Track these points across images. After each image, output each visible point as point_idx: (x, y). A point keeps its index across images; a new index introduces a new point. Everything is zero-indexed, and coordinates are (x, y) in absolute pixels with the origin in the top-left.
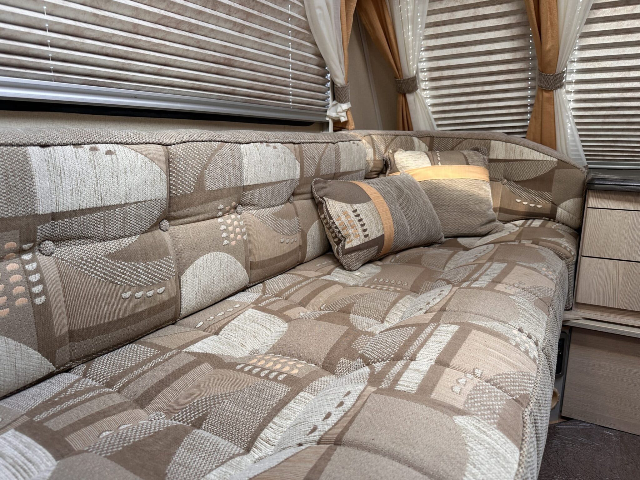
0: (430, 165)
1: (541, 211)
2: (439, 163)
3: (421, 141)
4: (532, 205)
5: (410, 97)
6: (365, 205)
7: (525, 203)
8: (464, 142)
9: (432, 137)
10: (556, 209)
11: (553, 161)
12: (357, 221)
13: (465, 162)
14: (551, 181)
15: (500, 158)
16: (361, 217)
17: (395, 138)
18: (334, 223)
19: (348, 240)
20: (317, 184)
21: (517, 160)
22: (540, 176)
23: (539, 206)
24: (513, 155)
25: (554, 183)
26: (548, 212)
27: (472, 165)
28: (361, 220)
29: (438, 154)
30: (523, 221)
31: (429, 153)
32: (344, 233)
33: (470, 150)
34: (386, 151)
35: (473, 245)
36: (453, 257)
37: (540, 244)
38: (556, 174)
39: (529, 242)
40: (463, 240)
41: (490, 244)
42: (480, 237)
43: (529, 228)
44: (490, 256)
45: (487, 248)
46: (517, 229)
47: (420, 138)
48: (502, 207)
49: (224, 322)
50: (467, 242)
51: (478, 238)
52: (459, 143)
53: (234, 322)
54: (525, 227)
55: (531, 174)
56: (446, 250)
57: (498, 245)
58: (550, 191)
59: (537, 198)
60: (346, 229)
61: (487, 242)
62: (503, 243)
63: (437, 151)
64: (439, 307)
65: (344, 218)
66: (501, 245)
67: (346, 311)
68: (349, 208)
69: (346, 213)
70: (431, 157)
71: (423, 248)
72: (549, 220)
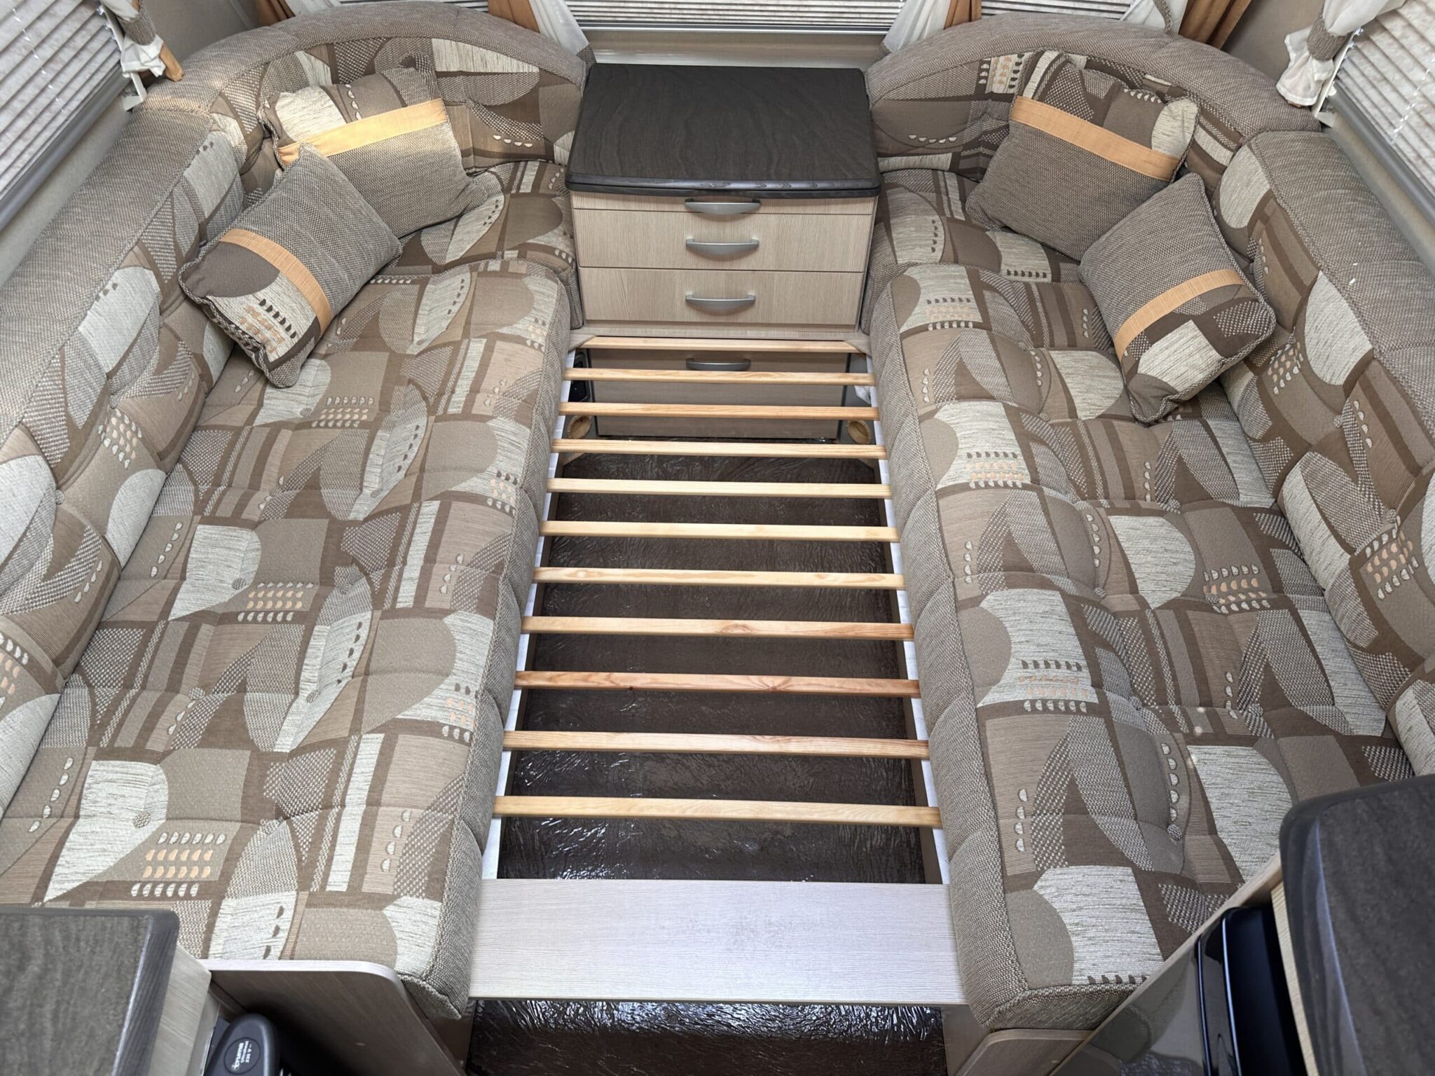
0: (341, 120)
1: (532, 152)
2: (358, 116)
3: (313, 58)
4: (519, 144)
6: (274, 286)
7: (508, 141)
8: (388, 45)
9: (329, 46)
10: (552, 148)
11: (532, 73)
12: (272, 319)
13: (399, 103)
14: (536, 106)
15: (452, 69)
16: (276, 309)
17: (265, 70)
18: (237, 328)
19: (268, 348)
20: (187, 279)
21: (480, 74)
22: (519, 99)
23: (529, 145)
24: (471, 64)
25: (541, 110)
26: (543, 152)
27: (411, 104)
28: (277, 315)
29: (350, 93)
30: (511, 165)
31: (335, 92)
32: (259, 338)
33: (401, 64)
34: (258, 106)
35: (445, 258)
36: (421, 307)
37: (528, 256)
38: (541, 96)
39: (515, 254)
40: (429, 242)
41: (466, 267)
42: (453, 222)
43: (518, 195)
44: (466, 314)
45: (462, 287)
46: (501, 207)
47: (308, 51)
48: (477, 147)
49: (181, 559)
50: (437, 248)
51: (451, 225)
52: (380, 49)
53: (193, 555)
54: (512, 196)
55: (505, 96)
56: (408, 282)
57: (475, 274)
58: (538, 121)
59: (524, 133)
60: (258, 332)
61: (461, 254)
62: (482, 263)
63: (348, 86)
64: (418, 464)
65: (250, 319)
66: (479, 275)
67: (313, 485)
68: (251, 301)
69: (250, 310)
70: (341, 105)
71: (376, 283)
72: (548, 162)
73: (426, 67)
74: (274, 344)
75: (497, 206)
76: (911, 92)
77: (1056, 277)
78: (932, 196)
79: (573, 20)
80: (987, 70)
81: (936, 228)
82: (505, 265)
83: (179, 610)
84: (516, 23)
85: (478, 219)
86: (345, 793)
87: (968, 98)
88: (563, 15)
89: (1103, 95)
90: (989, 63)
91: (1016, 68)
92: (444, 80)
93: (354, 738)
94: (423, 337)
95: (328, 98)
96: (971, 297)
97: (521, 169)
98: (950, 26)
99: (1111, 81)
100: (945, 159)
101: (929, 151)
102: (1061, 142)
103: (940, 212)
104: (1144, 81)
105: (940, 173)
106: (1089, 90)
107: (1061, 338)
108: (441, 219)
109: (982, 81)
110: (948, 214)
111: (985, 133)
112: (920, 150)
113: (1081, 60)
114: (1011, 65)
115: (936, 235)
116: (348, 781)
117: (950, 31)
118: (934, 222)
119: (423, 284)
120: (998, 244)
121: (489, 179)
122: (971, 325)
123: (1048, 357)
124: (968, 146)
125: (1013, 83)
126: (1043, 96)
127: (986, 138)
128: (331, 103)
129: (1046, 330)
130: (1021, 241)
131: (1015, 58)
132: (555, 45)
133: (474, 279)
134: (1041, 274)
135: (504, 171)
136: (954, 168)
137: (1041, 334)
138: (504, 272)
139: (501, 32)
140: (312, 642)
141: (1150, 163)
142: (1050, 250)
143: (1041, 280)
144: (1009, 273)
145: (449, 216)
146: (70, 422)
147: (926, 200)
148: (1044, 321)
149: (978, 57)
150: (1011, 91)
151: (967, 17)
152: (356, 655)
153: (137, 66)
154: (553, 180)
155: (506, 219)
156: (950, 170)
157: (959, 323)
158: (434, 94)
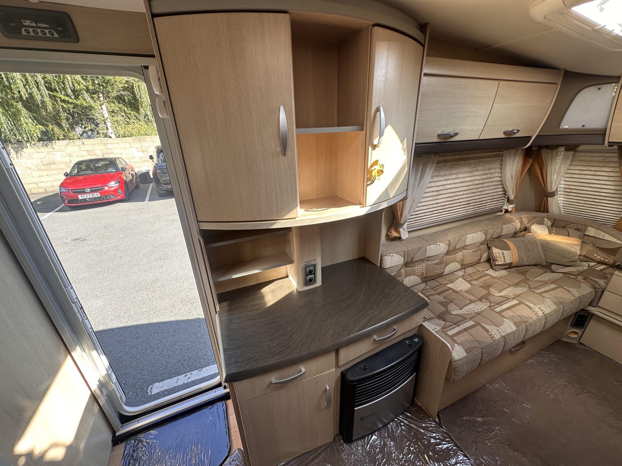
0: (548, 234)
1: (606, 263)
2: (553, 234)
4: (603, 259)
5: (550, 199)
6: (508, 251)
7: (599, 257)
8: (573, 224)
9: (555, 220)
10: (615, 264)
12: (502, 256)
13: (567, 236)
14: (617, 252)
15: (591, 235)
18: (493, 255)
19: (497, 261)
20: (490, 241)
21: (600, 239)
22: (611, 248)
23: (606, 261)
24: (598, 236)
27: (571, 237)
28: (504, 256)
30: (596, 263)
31: (550, 228)
32: (496, 259)
33: (574, 229)
34: (528, 223)
35: (557, 271)
36: (542, 275)
39: (582, 278)
40: (554, 266)
41: (562, 274)
42: (565, 266)
43: (592, 269)
44: (555, 280)
45: (558, 276)
47: (548, 219)
48: (587, 255)
49: (454, 280)
50: (556, 268)
51: (563, 266)
52: (570, 224)
53: (457, 281)
55: (606, 246)
56: (542, 270)
57: (564, 275)
58: (614, 256)
59: (607, 257)
60: (497, 257)
61: (562, 272)
62: (569, 275)
63: (555, 228)
64: (518, 295)
65: (497, 254)
66: (566, 277)
67: (489, 286)
68: (500, 251)
69: (499, 253)
70: (550, 231)
71: (533, 266)
72: (611, 267)
73: (582, 232)
74: (499, 261)
75: (583, 269)
82: (577, 278)
83: (448, 285)
85: (575, 268)
86: (461, 325)
92: (586, 237)
93: (469, 320)
94: (538, 279)
95: (547, 228)
97: (599, 265)
108: (561, 264)
116: (463, 324)
119: (546, 272)
121: (585, 263)
133: (563, 277)
135: (592, 263)
138: (575, 279)
140: (470, 305)
145: (564, 264)
146: (455, 246)
152: (478, 311)
153: (506, 208)
155: (585, 271)
158: (580, 238)
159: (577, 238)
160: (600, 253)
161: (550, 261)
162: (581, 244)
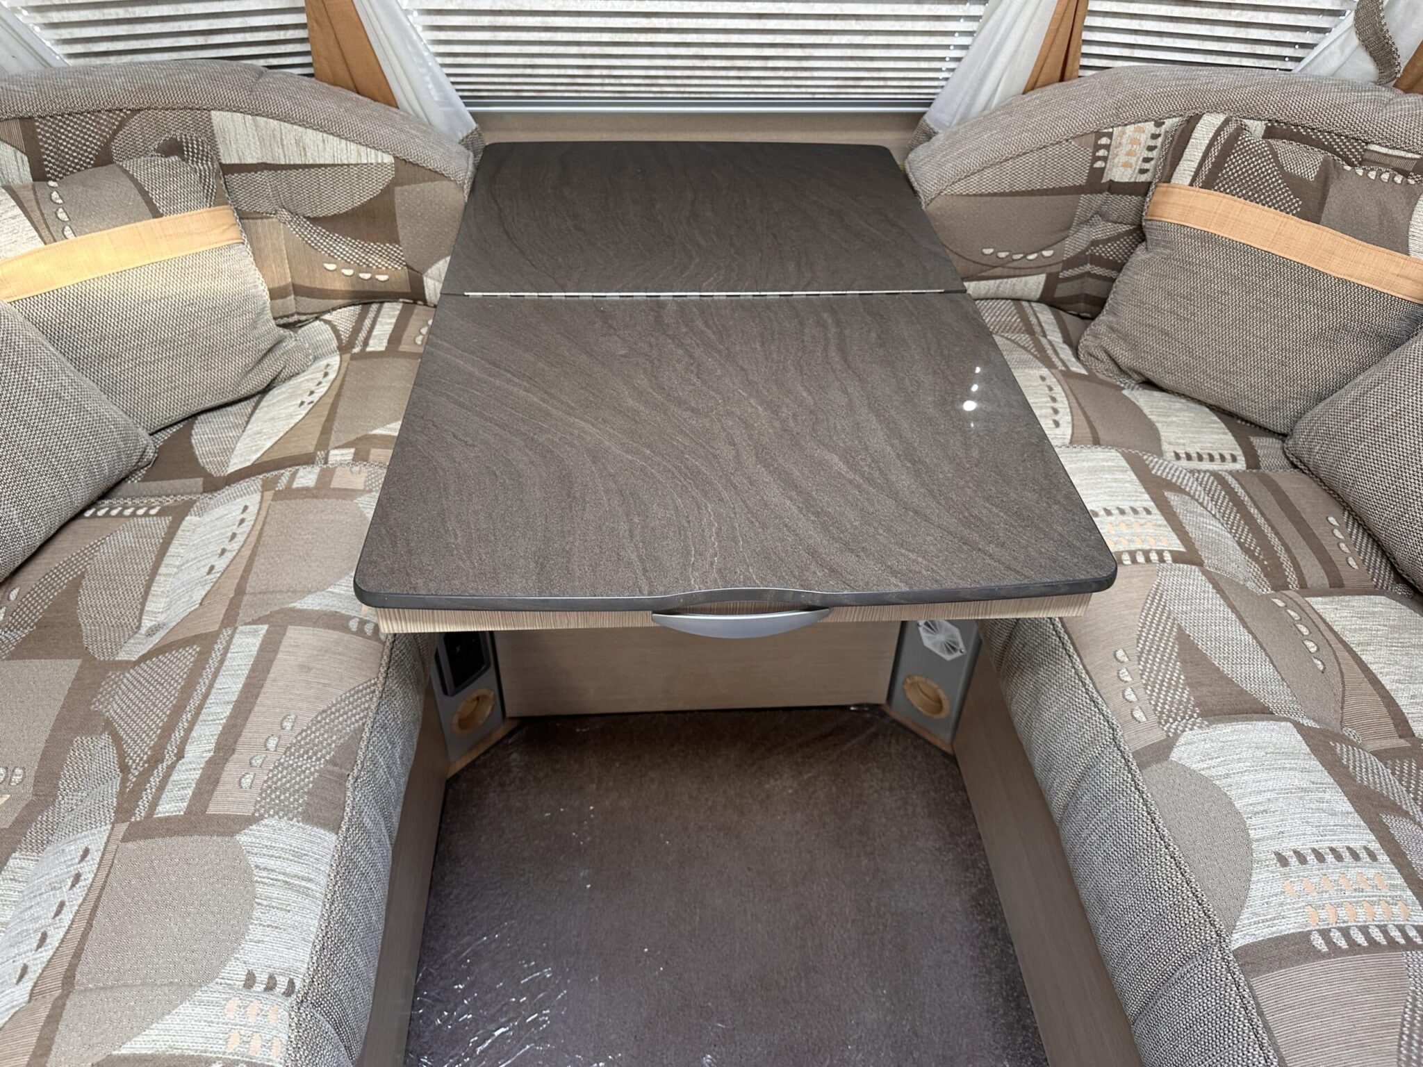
1: (389, 288)
2: (65, 233)
4: (367, 276)
7: (349, 272)
8: (135, 121)
9: (26, 121)
10: (421, 281)
11: (382, 164)
13: (143, 209)
14: (391, 217)
15: (249, 160)
21: (295, 167)
22: (363, 205)
23: (382, 278)
24: (280, 151)
25: (399, 222)
26: (407, 289)
27: (167, 212)
29: (55, 195)
30: (358, 309)
31: (28, 195)
33: (157, 151)
35: (225, 464)
36: (167, 560)
37: (371, 457)
38: (398, 200)
39: (349, 454)
40: (203, 437)
41: (256, 482)
42: (253, 402)
43: (364, 355)
44: (239, 573)
45: (242, 521)
46: (332, 376)
48: (299, 282)
50: (215, 449)
51: (246, 407)
52: (120, 127)
54: (354, 357)
55: (341, 202)
56: (153, 512)
57: (269, 494)
58: (395, 240)
59: (374, 259)
61: (255, 457)
62: (287, 473)
63: (52, 183)
64: (62, 965)
66: (278, 496)
70: (36, 215)
71: (94, 516)
72: (415, 303)
73: (201, 156)
75: (326, 374)
76: (989, 182)
77: (1253, 461)
78: (1025, 339)
79: (455, 97)
80: (1107, 147)
81: (1051, 389)
82: (326, 475)
84: (358, 93)
85: (292, 396)
87: (1077, 190)
88: (440, 88)
89: (1312, 175)
90: (1110, 135)
91: (1152, 143)
92: (235, 178)
94: (161, 618)
95: (13, 203)
96: (1151, 504)
97: (371, 315)
98: (1033, 89)
99: (1319, 156)
100: (1034, 284)
101: (1012, 272)
102: (1247, 250)
103: (1050, 365)
104: (1367, 155)
105: (1025, 304)
106: (1287, 168)
107: (1315, 574)
108: (230, 398)
109: (1099, 164)
110: (1059, 364)
111: (1095, 243)
112: (998, 271)
113: (1257, 128)
114: (1144, 138)
115: (1054, 400)
117: (1035, 94)
118: (1043, 379)
119: (178, 514)
120: (1146, 411)
121: (318, 331)
122: (1168, 557)
123: (1308, 610)
124: (1069, 264)
125: (1147, 166)
126: (1210, 178)
127: (1097, 251)
128: (18, 211)
129: (1284, 557)
130: (1179, 403)
131: (1150, 127)
132: (425, 126)
133: (265, 505)
134: (1228, 457)
135: (344, 317)
136: (1048, 298)
137: (1279, 566)
138: (323, 489)
139: (332, 103)
141: (1407, 278)
142: (1227, 415)
143: (1230, 466)
144: (1178, 457)
145: (244, 391)
147: (1019, 345)
148: (1275, 541)
149: (1094, 127)
150: (1143, 178)
151: (1058, 74)
154: (424, 331)
155: (338, 395)
156: (1039, 301)
157: (1146, 554)
158: (216, 199)
159: (200, 205)
160: (344, 247)
161: (170, 407)
162: (245, 229)
